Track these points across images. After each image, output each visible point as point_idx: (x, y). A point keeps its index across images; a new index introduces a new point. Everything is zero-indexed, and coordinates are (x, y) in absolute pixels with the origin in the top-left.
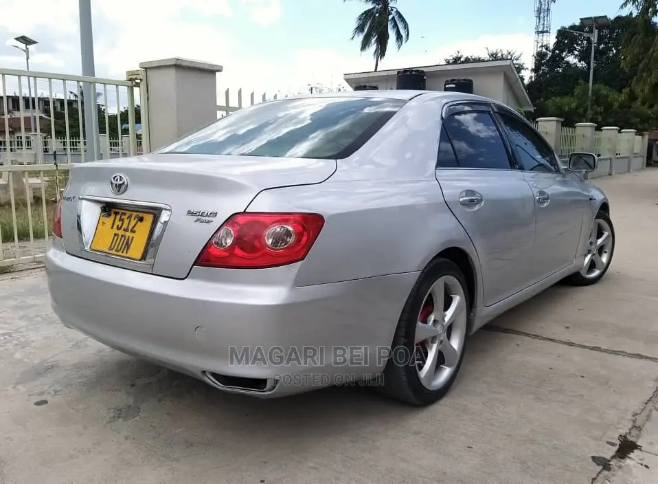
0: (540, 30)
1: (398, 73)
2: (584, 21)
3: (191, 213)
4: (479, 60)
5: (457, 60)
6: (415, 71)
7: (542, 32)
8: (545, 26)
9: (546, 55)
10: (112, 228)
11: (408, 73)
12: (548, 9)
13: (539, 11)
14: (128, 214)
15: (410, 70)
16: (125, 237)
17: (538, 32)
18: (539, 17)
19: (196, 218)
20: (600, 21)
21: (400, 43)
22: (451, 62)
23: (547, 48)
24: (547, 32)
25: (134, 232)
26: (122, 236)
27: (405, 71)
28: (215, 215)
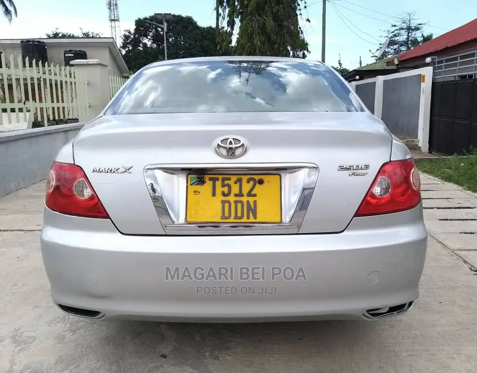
0: (112, 19)
1: (22, 42)
2: (157, 16)
3: (342, 168)
4: (73, 37)
5: (56, 36)
6: (37, 41)
7: (114, 20)
8: (116, 16)
9: (129, 37)
10: (214, 195)
11: (31, 43)
12: (116, 5)
13: (110, 4)
14: (234, 178)
15: (33, 41)
16: (242, 202)
17: (112, 20)
18: (110, 8)
19: (350, 172)
20: (167, 17)
21: (10, 16)
22: (51, 36)
23: (130, 32)
24: (117, 20)
25: (255, 195)
26: (236, 202)
27: (28, 41)
28: (367, 167)
